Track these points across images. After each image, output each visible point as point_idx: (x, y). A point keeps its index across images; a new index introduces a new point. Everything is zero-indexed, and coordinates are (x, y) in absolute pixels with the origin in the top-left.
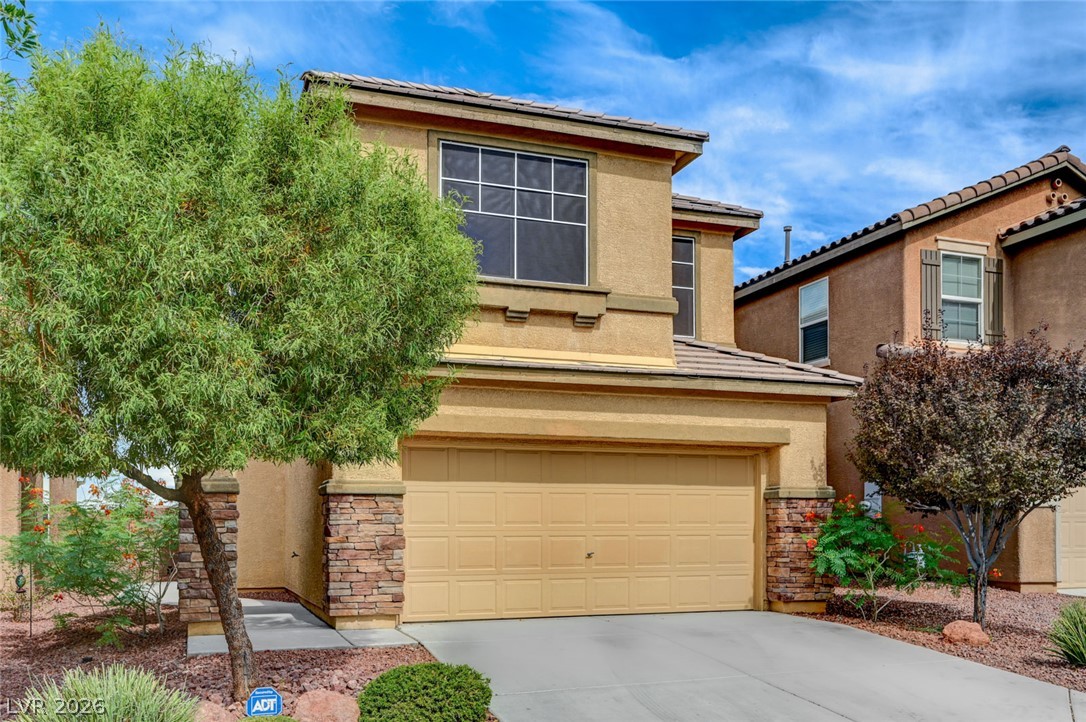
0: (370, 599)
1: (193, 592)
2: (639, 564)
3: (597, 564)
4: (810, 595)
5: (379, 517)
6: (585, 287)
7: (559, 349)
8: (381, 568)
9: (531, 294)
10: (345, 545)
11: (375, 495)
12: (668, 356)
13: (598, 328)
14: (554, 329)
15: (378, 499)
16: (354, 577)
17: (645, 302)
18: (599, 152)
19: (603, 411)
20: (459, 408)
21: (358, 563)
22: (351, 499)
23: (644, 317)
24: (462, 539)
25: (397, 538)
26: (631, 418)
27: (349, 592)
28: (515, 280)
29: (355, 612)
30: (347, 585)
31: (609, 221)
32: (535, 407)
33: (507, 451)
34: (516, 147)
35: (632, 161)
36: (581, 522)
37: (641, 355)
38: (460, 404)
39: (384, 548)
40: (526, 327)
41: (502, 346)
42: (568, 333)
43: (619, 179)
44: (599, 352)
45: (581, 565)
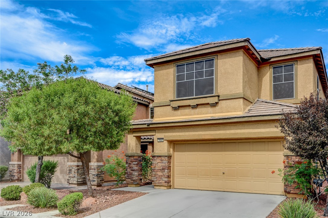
0: (160, 182)
1: (128, 177)
2: (240, 177)
3: (226, 176)
4: (297, 191)
5: (162, 161)
6: (214, 95)
7: (206, 114)
8: (162, 174)
9: (196, 100)
10: (155, 168)
11: (161, 156)
12: (240, 111)
13: (218, 106)
14: (205, 108)
15: (162, 157)
16: (157, 176)
17: (232, 96)
18: (218, 54)
19: (220, 130)
20: (181, 133)
21: (157, 173)
22: (156, 157)
23: (232, 100)
24: (188, 167)
25: (165, 167)
26: (228, 132)
27: (156, 180)
28: (194, 97)
29: (157, 185)
30: (155, 178)
31: (221, 74)
32: (200, 131)
33: (200, 143)
34: (195, 60)
35: (228, 54)
36: (221, 163)
37: (232, 112)
38: (181, 132)
39: (163, 169)
40: (198, 109)
41: (191, 115)
42: (209, 109)
43: (225, 60)
44: (218, 113)
45: (221, 176)
